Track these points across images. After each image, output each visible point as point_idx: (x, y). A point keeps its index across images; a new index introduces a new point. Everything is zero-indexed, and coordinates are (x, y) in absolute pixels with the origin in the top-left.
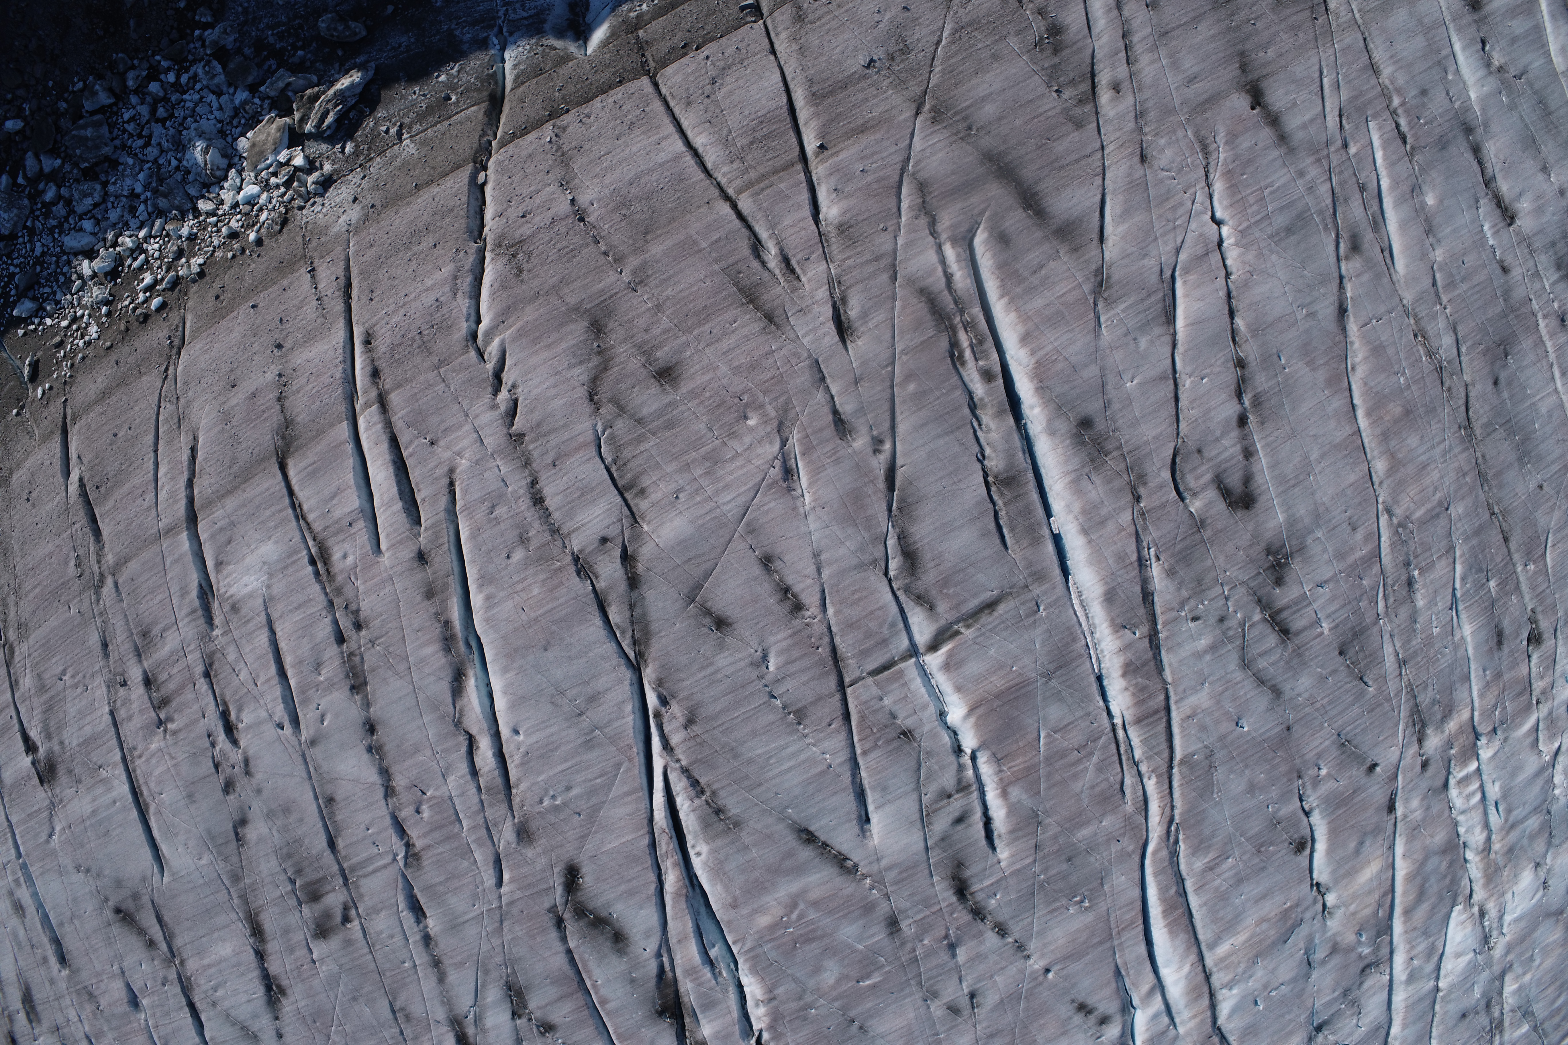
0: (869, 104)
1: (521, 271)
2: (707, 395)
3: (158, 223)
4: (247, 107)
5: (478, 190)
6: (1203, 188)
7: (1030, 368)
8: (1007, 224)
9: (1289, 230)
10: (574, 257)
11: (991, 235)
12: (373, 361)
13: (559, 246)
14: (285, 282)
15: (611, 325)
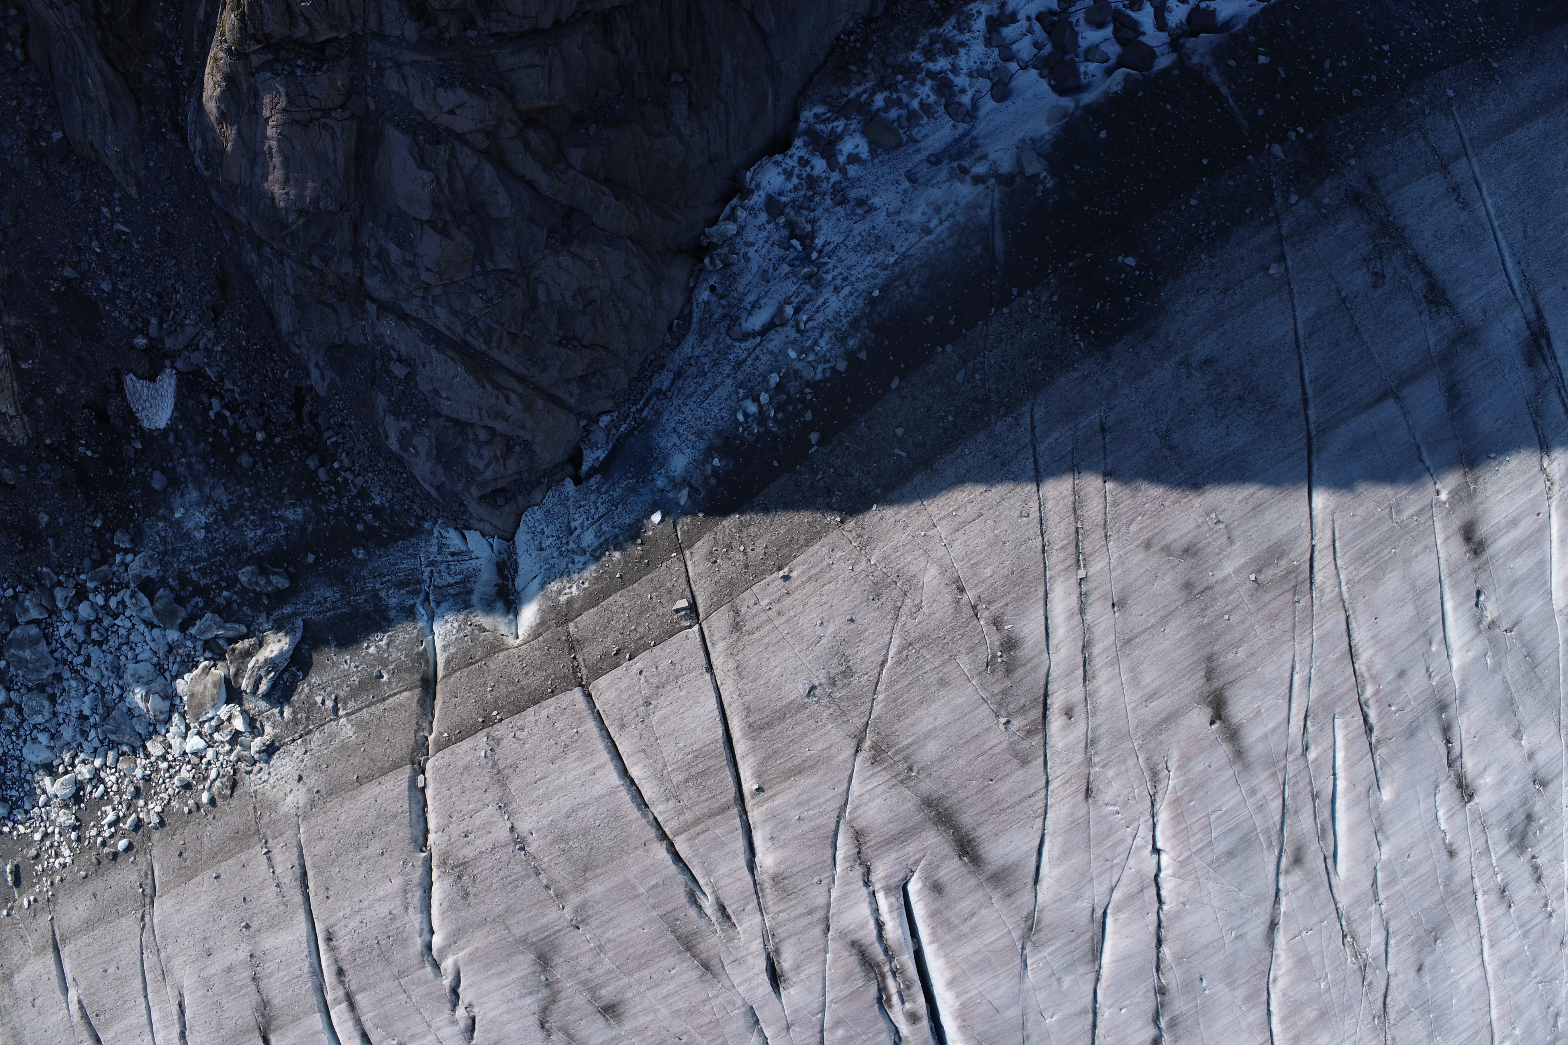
0: (808, 740)
1: (467, 895)
2: (649, 1033)
3: (111, 755)
4: (180, 651)
5: (418, 794)
6: (1147, 821)
7: (954, 1008)
8: (941, 874)
9: (1230, 854)
10: (517, 887)
11: (924, 885)
12: (336, 961)
13: (501, 874)
14: (243, 857)
15: (557, 960)
